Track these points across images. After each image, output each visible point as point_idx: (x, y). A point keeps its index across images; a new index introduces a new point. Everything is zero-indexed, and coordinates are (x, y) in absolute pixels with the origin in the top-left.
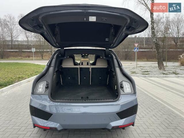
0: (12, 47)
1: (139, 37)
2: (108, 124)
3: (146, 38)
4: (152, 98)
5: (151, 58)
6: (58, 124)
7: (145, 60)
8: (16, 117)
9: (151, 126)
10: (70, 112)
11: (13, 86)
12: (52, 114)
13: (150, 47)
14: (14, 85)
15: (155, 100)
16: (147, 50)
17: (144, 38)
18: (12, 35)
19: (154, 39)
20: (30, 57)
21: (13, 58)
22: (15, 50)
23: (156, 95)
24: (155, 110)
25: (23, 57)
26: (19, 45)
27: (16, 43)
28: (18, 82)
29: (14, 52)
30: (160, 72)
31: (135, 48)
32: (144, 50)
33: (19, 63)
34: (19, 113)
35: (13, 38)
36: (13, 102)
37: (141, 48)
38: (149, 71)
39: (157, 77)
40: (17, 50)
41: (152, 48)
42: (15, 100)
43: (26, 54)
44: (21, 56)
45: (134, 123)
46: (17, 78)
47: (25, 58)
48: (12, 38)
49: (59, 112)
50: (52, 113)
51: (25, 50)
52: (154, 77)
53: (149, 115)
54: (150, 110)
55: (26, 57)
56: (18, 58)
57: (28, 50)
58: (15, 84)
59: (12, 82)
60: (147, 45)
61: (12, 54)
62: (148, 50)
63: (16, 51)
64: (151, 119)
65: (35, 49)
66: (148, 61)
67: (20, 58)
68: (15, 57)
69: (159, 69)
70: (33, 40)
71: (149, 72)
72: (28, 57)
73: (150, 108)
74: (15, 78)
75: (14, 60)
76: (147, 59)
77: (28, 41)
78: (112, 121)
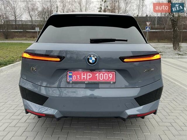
0: (16, 27)
1: (151, 16)
2: (123, 112)
3: (158, 17)
4: (169, 80)
5: (162, 40)
6: (57, 111)
7: (156, 41)
8: (13, 99)
9: (172, 113)
10: (74, 95)
11: (13, 65)
12: (48, 98)
13: (162, 27)
14: (15, 65)
15: (172, 82)
16: (158, 30)
17: (156, 17)
18: (15, 15)
19: (170, 15)
20: (35, 38)
21: (18, 38)
22: (20, 30)
23: (173, 77)
24: (174, 93)
25: (28, 38)
26: (22, 25)
27: (20, 23)
28: (19, 61)
29: (19, 33)
30: (175, 53)
31: (147, 28)
32: (155, 30)
33: (23, 43)
34: (17, 94)
35: (17, 18)
36: (12, 82)
37: (152, 28)
38: (162, 51)
39: (172, 58)
40: (22, 30)
41: (164, 28)
42: (14, 80)
43: (31, 35)
44: (25, 36)
45: (156, 111)
46: (19, 57)
47: (30, 39)
48: (15, 17)
49: (61, 95)
50: (48, 96)
51: (29, 30)
52: (169, 58)
53: (168, 99)
54: (168, 93)
55: (31, 37)
56: (23, 38)
57: (33, 31)
58: (16, 63)
59: (13, 61)
60: (159, 25)
61: (16, 34)
62: (160, 30)
63: (21, 32)
64: (171, 104)
65: (38, 28)
66: (159, 42)
67: (25, 38)
68: (20, 37)
69: (174, 49)
70: (37, 20)
71: (163, 53)
72: (33, 38)
73: (167, 91)
74: (16, 57)
75: (19, 40)
76: (158, 40)
77: (32, 21)
78: (128, 109)
